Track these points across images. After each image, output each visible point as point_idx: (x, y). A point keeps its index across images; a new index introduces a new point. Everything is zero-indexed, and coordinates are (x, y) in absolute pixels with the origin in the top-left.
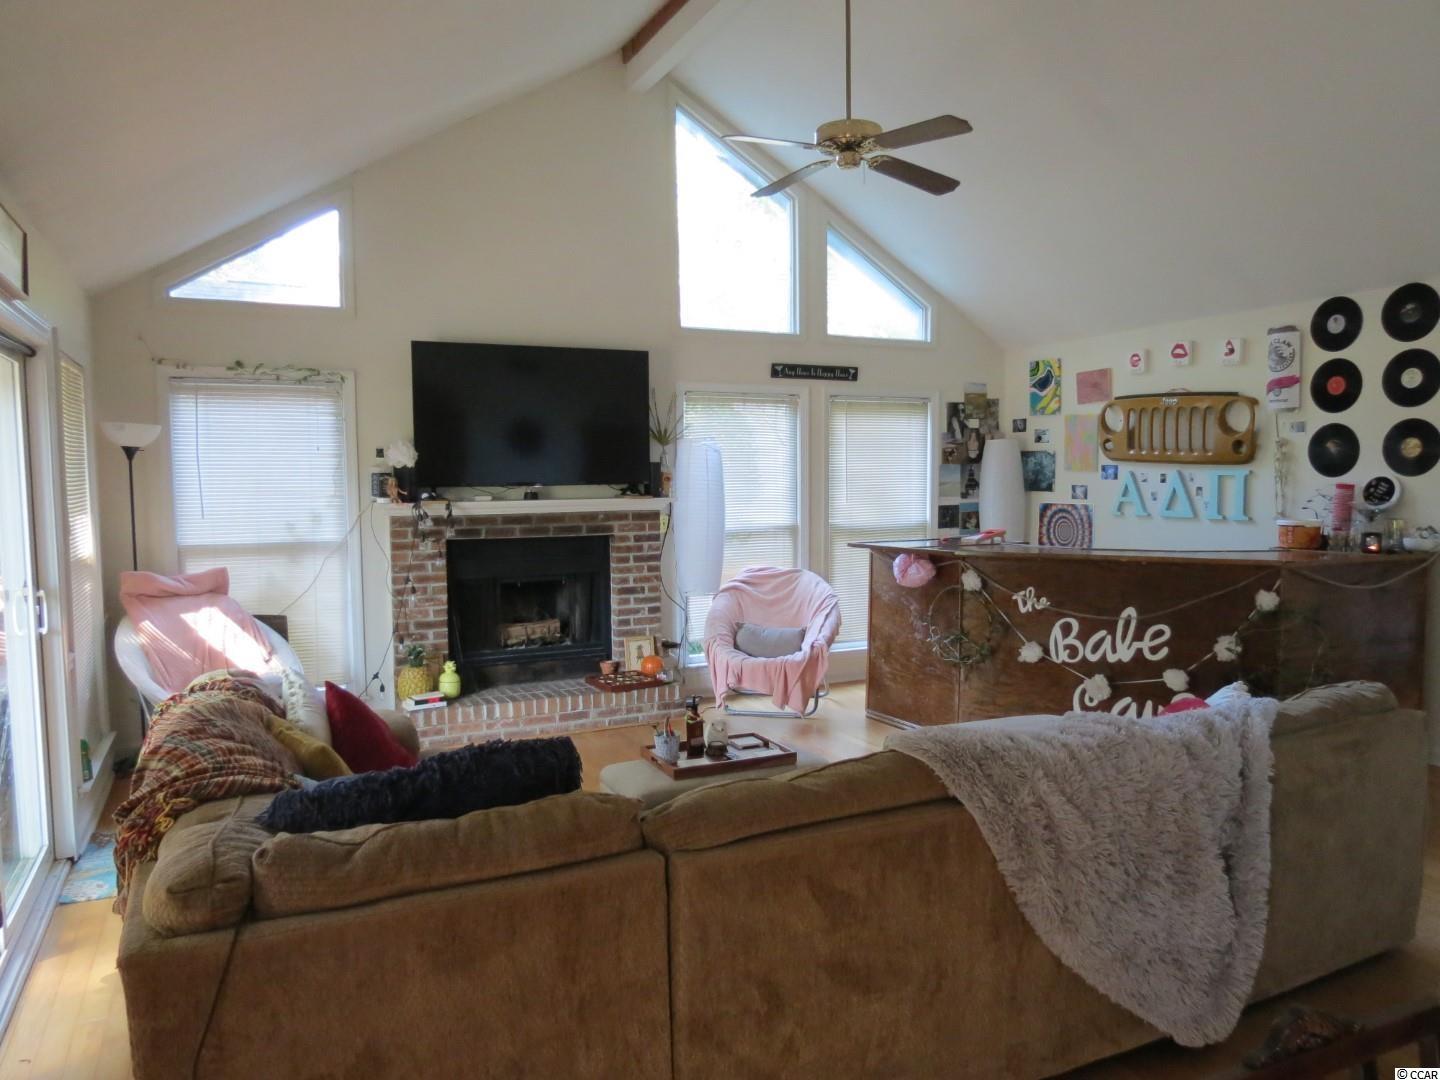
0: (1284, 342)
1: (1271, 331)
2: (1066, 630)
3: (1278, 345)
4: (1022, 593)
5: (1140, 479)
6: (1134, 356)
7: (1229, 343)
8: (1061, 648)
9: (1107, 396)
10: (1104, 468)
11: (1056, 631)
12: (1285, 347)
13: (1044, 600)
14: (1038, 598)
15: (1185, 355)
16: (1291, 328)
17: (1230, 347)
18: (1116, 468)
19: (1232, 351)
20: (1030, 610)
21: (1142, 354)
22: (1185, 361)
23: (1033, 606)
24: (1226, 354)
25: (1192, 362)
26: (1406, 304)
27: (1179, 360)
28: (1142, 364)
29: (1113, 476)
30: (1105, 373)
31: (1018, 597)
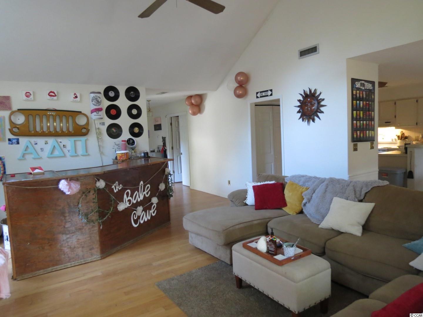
0: (99, 97)
1: (91, 93)
2: (127, 194)
3: (97, 97)
4: (115, 184)
5: (33, 143)
6: (27, 93)
7: (75, 94)
8: (127, 202)
9: (10, 108)
10: (9, 140)
11: (125, 196)
12: (99, 98)
13: (121, 185)
14: (119, 185)
15: (55, 96)
16: (100, 93)
17: (75, 95)
18: (18, 139)
19: (76, 97)
20: (118, 191)
21: (32, 93)
22: (55, 98)
23: (118, 188)
24: (74, 98)
25: (58, 99)
26: (131, 92)
27: (52, 97)
28: (32, 97)
29: (16, 143)
30: (8, 98)
31: (113, 187)
